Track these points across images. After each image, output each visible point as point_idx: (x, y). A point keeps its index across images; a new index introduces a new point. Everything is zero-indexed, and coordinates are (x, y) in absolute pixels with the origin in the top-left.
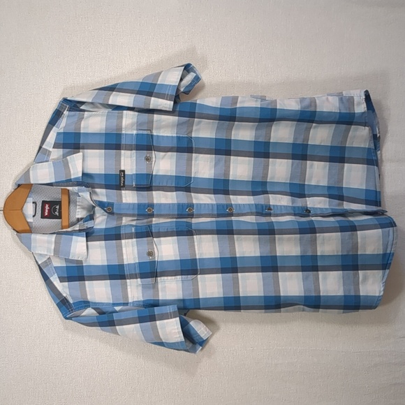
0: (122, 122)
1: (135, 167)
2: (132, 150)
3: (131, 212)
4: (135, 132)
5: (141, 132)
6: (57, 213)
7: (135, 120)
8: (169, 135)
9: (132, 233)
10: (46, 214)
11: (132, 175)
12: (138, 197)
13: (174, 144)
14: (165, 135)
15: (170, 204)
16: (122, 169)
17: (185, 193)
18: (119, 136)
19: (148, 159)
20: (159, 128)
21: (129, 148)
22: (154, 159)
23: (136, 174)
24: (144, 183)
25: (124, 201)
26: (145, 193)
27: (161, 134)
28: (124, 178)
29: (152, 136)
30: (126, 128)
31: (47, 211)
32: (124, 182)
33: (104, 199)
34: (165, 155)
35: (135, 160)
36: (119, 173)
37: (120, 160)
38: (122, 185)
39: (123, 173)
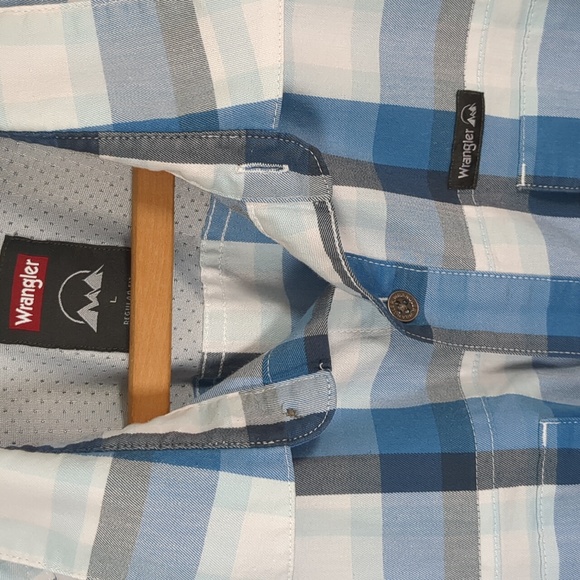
1: (533, 84)
3: (509, 324)
6: (89, 316)
9: (538, 452)
10: (24, 318)
12: (550, 242)
16: (471, 83)
25: (481, 265)
28: (478, 140)
31: (27, 300)
33: (373, 247)
35: (539, 41)
36: (453, 108)
37: (462, 34)
38: (463, 175)
39: (473, 109)
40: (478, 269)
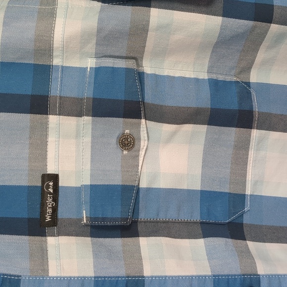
0: (51, 29)
1: (88, 166)
2: (80, 114)
4: (90, 63)
5: (109, 63)
7: (93, 23)
8: (189, 74)
11: (78, 190)
12: (96, 255)
13: (204, 100)
14: (178, 74)
15: (191, 278)
16: (51, 170)
17: (230, 240)
18: (43, 71)
19: (127, 143)
20: (162, 53)
21: (72, 108)
22: (143, 144)
23: (93, 187)
24: (115, 212)
26: (117, 243)
27: (166, 73)
28: (55, 200)
29: (141, 75)
30: (65, 49)
32: (55, 210)
34: (174, 134)
35: (90, 144)
36: (39, 184)
37: (44, 144)
38: (48, 219)
39: (51, 184)
40: (50, 275)
